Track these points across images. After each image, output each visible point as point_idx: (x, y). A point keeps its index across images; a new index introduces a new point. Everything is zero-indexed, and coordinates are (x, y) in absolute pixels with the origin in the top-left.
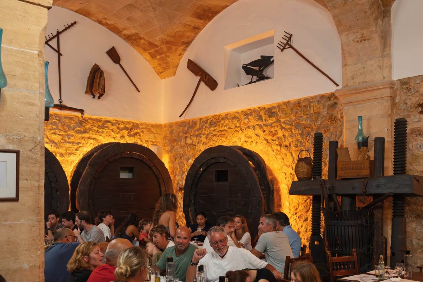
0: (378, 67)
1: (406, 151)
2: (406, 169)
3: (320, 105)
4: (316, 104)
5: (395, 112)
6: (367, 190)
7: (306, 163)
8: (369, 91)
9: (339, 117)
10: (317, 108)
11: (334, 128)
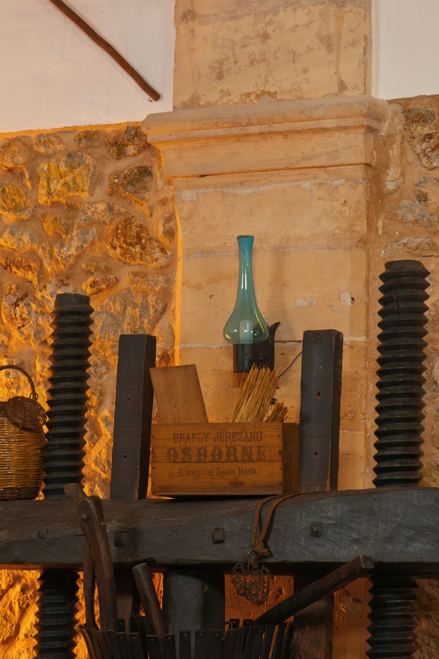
0: (321, 41)
1: (424, 393)
2: (421, 466)
3: (76, 171)
4: (63, 168)
5: (380, 231)
6: (272, 549)
7: (15, 424)
8: (285, 134)
9: (158, 229)
10: (66, 183)
11: (135, 274)
